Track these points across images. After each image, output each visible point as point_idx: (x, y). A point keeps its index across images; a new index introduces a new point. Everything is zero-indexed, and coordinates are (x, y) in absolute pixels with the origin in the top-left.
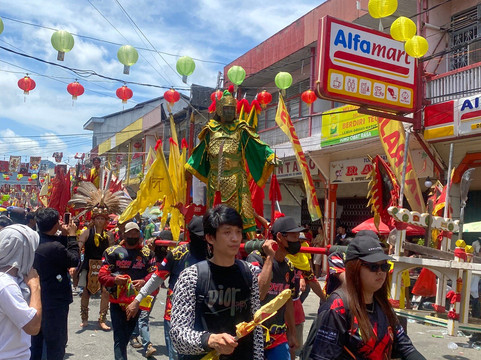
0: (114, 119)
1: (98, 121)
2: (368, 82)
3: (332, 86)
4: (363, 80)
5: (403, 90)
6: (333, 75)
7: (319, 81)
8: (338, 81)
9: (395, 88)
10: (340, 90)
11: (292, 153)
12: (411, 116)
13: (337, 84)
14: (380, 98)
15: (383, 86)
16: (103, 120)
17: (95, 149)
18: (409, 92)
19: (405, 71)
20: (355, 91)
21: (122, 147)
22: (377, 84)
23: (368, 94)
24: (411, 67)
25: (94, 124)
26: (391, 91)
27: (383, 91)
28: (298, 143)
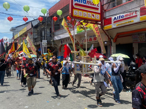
0: (19, 28)
1: (14, 28)
2: (86, 13)
3: (74, 14)
4: (84, 12)
5: (97, 15)
6: (75, 11)
7: (70, 13)
8: (76, 13)
9: (94, 14)
10: (77, 15)
11: (69, 36)
12: (100, 23)
13: (76, 14)
14: (90, 18)
15: (90, 14)
16: (15, 28)
17: (14, 37)
18: (99, 16)
19: (97, 9)
20: (82, 16)
21: (21, 36)
22: (89, 13)
23: (86, 16)
24: (99, 8)
25: (13, 29)
26: (93, 15)
27: (91, 15)
28: (70, 32)
